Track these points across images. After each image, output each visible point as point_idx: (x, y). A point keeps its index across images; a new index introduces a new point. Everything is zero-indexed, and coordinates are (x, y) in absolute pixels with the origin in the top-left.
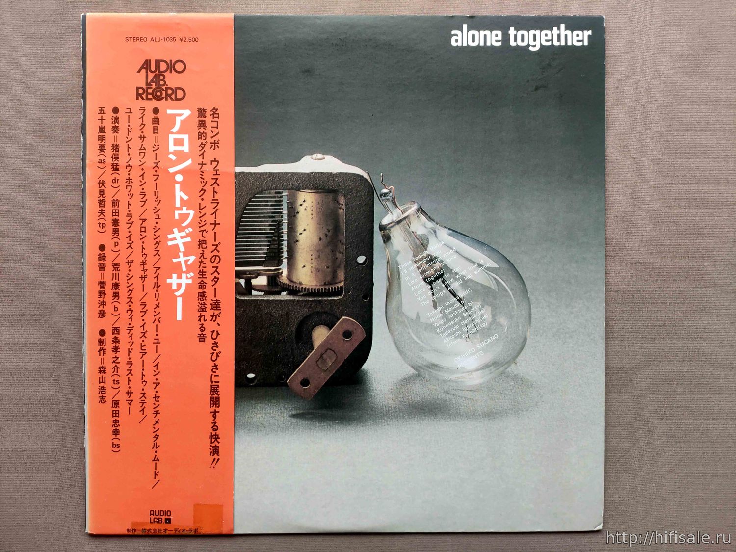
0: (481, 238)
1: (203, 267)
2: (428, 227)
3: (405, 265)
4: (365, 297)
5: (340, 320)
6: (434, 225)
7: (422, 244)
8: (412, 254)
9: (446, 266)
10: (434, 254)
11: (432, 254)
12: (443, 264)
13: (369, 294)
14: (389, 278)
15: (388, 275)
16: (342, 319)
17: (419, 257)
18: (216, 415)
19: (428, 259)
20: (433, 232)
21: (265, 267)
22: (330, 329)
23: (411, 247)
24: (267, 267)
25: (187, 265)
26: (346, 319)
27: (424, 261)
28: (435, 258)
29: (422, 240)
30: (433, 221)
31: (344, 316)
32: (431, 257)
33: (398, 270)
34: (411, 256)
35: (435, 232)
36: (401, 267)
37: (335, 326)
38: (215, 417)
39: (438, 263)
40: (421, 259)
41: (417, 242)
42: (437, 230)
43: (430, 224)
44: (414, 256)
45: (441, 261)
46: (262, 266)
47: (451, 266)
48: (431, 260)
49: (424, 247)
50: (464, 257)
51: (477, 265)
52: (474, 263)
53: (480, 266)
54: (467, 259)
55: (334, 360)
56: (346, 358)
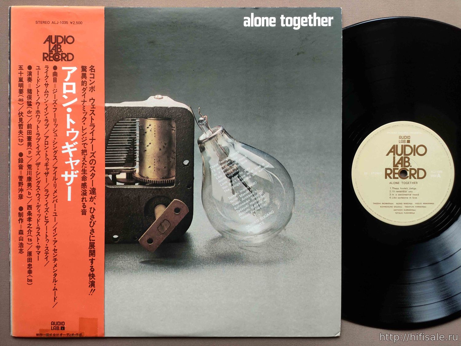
0: (263, 149)
2: (229, 142)
3: (214, 166)
4: (188, 187)
5: (173, 201)
6: (233, 141)
7: (225, 153)
8: (219, 159)
9: (240, 167)
11: (232, 159)
12: (238, 166)
13: (191, 185)
14: (204, 175)
15: (203, 173)
16: (174, 200)
17: (223, 161)
18: (93, 262)
19: (229, 162)
20: (232, 145)
22: (167, 207)
23: (218, 154)
26: (176, 200)
29: (225, 150)
30: (233, 138)
31: (175, 199)
32: (231, 161)
33: (210, 169)
34: (218, 161)
35: (233, 145)
36: (211, 167)
37: (169, 205)
38: (92, 263)
39: (235, 165)
40: (225, 162)
41: (222, 151)
42: (235, 144)
43: (230, 140)
44: (220, 160)
45: (237, 164)
47: (243, 167)
48: (231, 163)
49: (226, 154)
50: (252, 161)
51: (260, 166)
52: (258, 165)
53: (262, 167)
54: (254, 162)
55: (169, 226)
56: (176, 225)
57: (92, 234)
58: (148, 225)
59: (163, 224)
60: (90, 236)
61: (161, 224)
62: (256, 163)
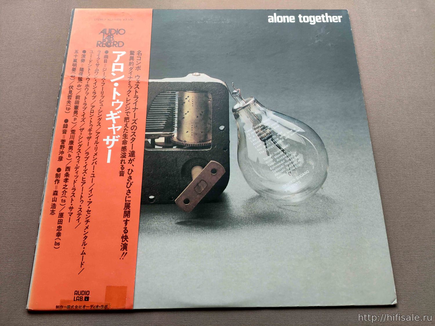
0: (293, 115)
1: (126, 132)
2: (261, 110)
4: (225, 149)
5: (210, 163)
8: (252, 125)
9: (273, 131)
10: (266, 125)
11: (265, 125)
12: (271, 130)
14: (239, 138)
15: (238, 136)
17: (257, 126)
19: (262, 127)
20: (264, 113)
21: (163, 132)
23: (252, 121)
24: (165, 132)
25: (116, 131)
27: (260, 128)
28: (267, 127)
32: (264, 126)
33: (245, 134)
35: (266, 113)
36: (246, 132)
37: (206, 166)
38: (126, 224)
39: (268, 130)
40: (258, 128)
41: (255, 118)
44: (254, 126)
45: (270, 129)
46: (162, 131)
47: (276, 131)
48: (264, 128)
50: (284, 126)
51: (291, 131)
52: (290, 129)
53: (294, 131)
54: (285, 127)
55: (206, 186)
56: (213, 186)
57: (129, 195)
58: (185, 185)
59: (200, 184)
60: (126, 196)
61: (197, 185)
62: (287, 128)
